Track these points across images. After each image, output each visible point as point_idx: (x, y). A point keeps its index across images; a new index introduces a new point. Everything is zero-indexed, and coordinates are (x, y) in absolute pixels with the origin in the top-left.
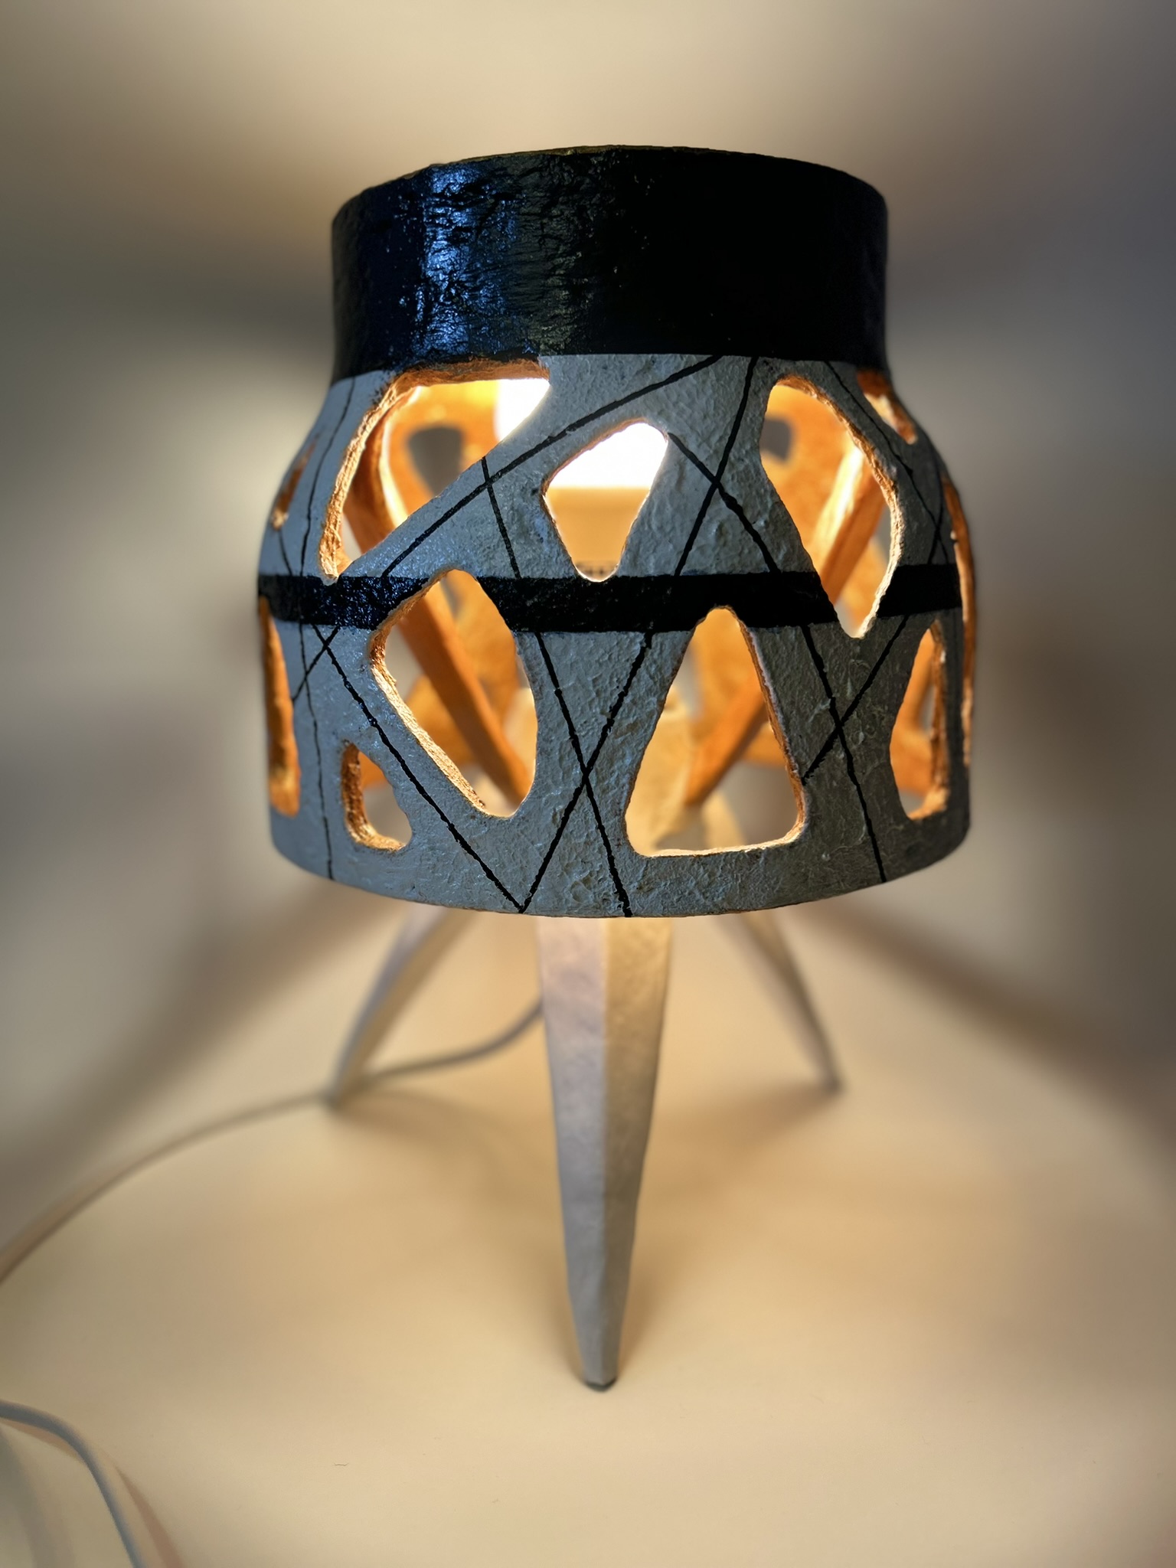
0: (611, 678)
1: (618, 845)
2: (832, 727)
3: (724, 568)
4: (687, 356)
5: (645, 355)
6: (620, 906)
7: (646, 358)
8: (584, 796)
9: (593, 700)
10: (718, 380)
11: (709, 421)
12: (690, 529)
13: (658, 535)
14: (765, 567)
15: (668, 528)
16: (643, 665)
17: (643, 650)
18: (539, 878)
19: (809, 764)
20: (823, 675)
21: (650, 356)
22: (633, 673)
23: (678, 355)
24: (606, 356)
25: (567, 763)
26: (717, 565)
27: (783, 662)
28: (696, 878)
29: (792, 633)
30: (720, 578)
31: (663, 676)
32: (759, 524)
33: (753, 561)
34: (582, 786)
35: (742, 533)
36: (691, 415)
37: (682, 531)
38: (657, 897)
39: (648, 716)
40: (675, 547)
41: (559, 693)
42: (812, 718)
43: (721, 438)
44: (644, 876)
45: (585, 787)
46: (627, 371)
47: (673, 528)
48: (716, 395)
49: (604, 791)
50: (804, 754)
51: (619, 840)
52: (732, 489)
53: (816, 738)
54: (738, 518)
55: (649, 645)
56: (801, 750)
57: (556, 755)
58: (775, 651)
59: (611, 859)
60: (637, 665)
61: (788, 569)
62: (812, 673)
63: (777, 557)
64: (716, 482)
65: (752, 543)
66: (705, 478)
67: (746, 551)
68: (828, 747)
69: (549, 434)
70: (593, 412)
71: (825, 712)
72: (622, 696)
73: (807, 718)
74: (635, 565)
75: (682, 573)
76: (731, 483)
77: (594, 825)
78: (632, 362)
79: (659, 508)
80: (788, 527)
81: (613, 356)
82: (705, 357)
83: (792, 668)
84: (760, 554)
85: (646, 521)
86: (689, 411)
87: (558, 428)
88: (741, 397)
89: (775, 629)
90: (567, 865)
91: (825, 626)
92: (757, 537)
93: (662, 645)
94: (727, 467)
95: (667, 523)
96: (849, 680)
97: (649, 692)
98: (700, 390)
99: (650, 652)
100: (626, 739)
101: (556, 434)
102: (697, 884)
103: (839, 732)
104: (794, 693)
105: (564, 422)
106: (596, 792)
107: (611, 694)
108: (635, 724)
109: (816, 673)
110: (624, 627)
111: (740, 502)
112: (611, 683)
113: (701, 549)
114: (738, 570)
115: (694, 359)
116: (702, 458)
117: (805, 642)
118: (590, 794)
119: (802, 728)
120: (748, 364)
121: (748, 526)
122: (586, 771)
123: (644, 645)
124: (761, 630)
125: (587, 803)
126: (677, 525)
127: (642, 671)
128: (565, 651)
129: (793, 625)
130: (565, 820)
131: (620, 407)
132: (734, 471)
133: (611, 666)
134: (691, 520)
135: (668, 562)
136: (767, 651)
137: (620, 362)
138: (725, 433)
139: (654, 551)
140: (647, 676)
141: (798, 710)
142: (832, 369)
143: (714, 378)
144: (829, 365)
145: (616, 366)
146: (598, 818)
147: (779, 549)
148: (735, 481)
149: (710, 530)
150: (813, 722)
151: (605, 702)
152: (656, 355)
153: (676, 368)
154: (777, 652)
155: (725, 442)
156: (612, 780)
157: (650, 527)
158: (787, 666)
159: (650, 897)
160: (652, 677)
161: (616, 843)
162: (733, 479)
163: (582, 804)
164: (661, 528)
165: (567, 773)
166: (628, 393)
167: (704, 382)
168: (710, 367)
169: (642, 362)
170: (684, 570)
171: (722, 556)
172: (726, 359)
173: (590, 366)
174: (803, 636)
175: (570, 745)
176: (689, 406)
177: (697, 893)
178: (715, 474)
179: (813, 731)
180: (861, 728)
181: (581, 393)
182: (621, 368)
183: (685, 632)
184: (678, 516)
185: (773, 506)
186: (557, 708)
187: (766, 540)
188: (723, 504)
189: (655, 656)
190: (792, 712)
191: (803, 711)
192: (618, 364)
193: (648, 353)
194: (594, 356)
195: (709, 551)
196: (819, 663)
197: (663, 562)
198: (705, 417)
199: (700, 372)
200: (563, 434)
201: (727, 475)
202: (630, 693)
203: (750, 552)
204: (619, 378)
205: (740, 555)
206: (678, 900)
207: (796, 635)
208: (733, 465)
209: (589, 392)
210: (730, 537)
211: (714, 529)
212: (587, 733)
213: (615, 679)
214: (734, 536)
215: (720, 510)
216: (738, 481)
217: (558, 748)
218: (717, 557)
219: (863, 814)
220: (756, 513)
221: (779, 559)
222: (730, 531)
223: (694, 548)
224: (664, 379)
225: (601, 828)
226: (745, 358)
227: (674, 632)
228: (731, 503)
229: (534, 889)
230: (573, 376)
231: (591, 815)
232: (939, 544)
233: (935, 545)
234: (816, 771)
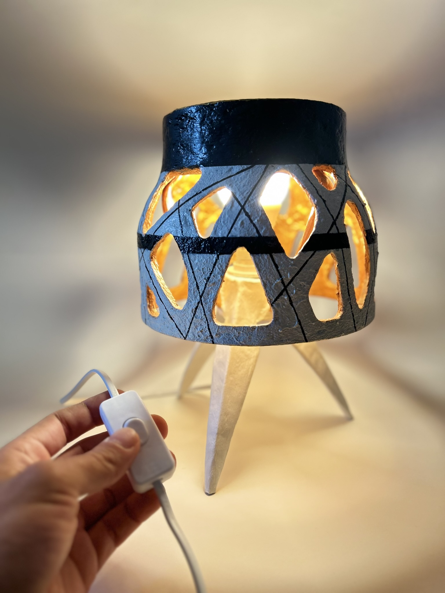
0: (207, 268)
1: (210, 321)
2: (283, 288)
3: (242, 235)
4: (243, 166)
5: (230, 166)
6: (211, 340)
7: (229, 167)
8: (200, 304)
9: (202, 275)
10: (252, 173)
11: (245, 187)
12: (233, 223)
13: (223, 224)
14: (257, 235)
15: (226, 222)
16: (216, 265)
17: (216, 260)
18: (189, 329)
19: (274, 300)
20: (278, 271)
21: (231, 166)
22: (214, 267)
23: (240, 166)
24: (218, 167)
25: (196, 294)
26: (240, 234)
27: (262, 266)
28: (234, 334)
29: (266, 256)
30: (241, 238)
31: (223, 269)
32: (255, 221)
33: (254, 233)
34: (200, 301)
35: (249, 224)
36: (239, 185)
37: (230, 223)
38: (222, 338)
39: (218, 281)
40: (227, 228)
41: (193, 272)
42: (274, 284)
44: (217, 331)
45: (200, 302)
46: (223, 172)
47: (227, 222)
48: (250, 179)
49: (206, 304)
50: (271, 296)
51: (210, 319)
52: (248, 210)
53: (276, 291)
54: (248, 219)
55: (218, 259)
56: (270, 295)
57: (192, 292)
58: (260, 262)
59: (208, 325)
60: (215, 265)
61: (265, 236)
62: (274, 270)
63: (261, 231)
64: (243, 208)
65: (253, 227)
66: (239, 206)
67: (250, 230)
68: (281, 294)
69: (196, 192)
70: (210, 185)
71: (279, 283)
72: (211, 274)
73: (273, 284)
74: (215, 233)
75: (229, 237)
76: (247, 207)
78: (225, 168)
79: (224, 216)
80: (266, 222)
81: (220, 167)
82: (249, 166)
83: (266, 268)
84: (255, 231)
85: (220, 219)
86: (239, 184)
87: (199, 190)
88: (259, 179)
89: (260, 255)
90: (196, 326)
91: (279, 254)
92: (254, 225)
93: (222, 259)
94: (247, 202)
95: (226, 221)
96: (289, 272)
97: (218, 273)
98: (245, 177)
99: (218, 261)
100: (212, 288)
101: (199, 192)
102: (234, 335)
103: (285, 289)
104: (267, 276)
105: (201, 188)
106: (204, 304)
107: (208, 274)
108: (214, 283)
109: (275, 269)
110: (212, 253)
111: (250, 214)
112: (207, 270)
113: (235, 229)
114: (247, 235)
115: (245, 167)
116: (239, 200)
117: (271, 259)
118: (202, 304)
119: (271, 287)
120: (264, 167)
121: (251, 221)
122: (201, 297)
123: (217, 258)
124: (255, 255)
125: (201, 307)
126: (229, 221)
127: (216, 266)
128: (195, 260)
129: (266, 253)
130: (195, 312)
131: (218, 184)
132: (249, 204)
133: (207, 265)
134: (233, 220)
135: (225, 233)
136: (257, 262)
137: (222, 169)
138: (249, 191)
139: (221, 229)
140: (218, 268)
141: (269, 282)
142: (299, 166)
143: (251, 173)
144: (298, 165)
145: (220, 170)
146: (204, 312)
147: (262, 229)
148: (249, 207)
149: (239, 223)
150: (274, 286)
151: (206, 276)
152: (233, 166)
153: (239, 170)
154: (261, 262)
155: (248, 194)
156: (208, 300)
157: (221, 222)
158: (264, 267)
159: (220, 338)
160: (219, 269)
162: (248, 206)
163: (200, 307)
164: (224, 222)
165: (196, 297)
166: (222, 179)
167: (247, 174)
168: (250, 169)
169: (228, 168)
170: (230, 235)
171: (242, 231)
172: (257, 166)
173: (212, 170)
174: (270, 257)
175: (196, 288)
176: (240, 182)
177: (234, 338)
178: (243, 205)
179: (275, 289)
180: (294, 289)
181: (208, 179)
182: (222, 171)
183: (229, 255)
184: (229, 218)
185: (261, 215)
186: (193, 277)
187: (257, 226)
188: (244, 214)
189: (220, 262)
190: (267, 282)
191: (271, 282)
192: (221, 169)
193: (231, 165)
194: (214, 167)
195: (238, 230)
196: (277, 266)
197: (223, 233)
198: (244, 186)
199: (247, 171)
200: (201, 192)
201: (247, 205)
202: (213, 273)
203: (252, 230)
204: (220, 174)
205: (248, 231)
206: (228, 340)
207: (267, 257)
208: (250, 202)
209: (210, 179)
210: (245, 225)
212: (201, 285)
213: (208, 269)
214: (246, 225)
215: (243, 216)
216: (250, 207)
217: (193, 289)
218: (240, 231)
219: (296, 317)
220: (255, 217)
221: (262, 232)
222: (245, 223)
223: (233, 228)
224: (235, 174)
225: (205, 315)
226: (264, 165)
227: (226, 255)
228: (247, 214)
229: (188, 332)
230: (207, 174)
231: (202, 311)
232: (334, 226)
233: (332, 226)
234: (276, 302)
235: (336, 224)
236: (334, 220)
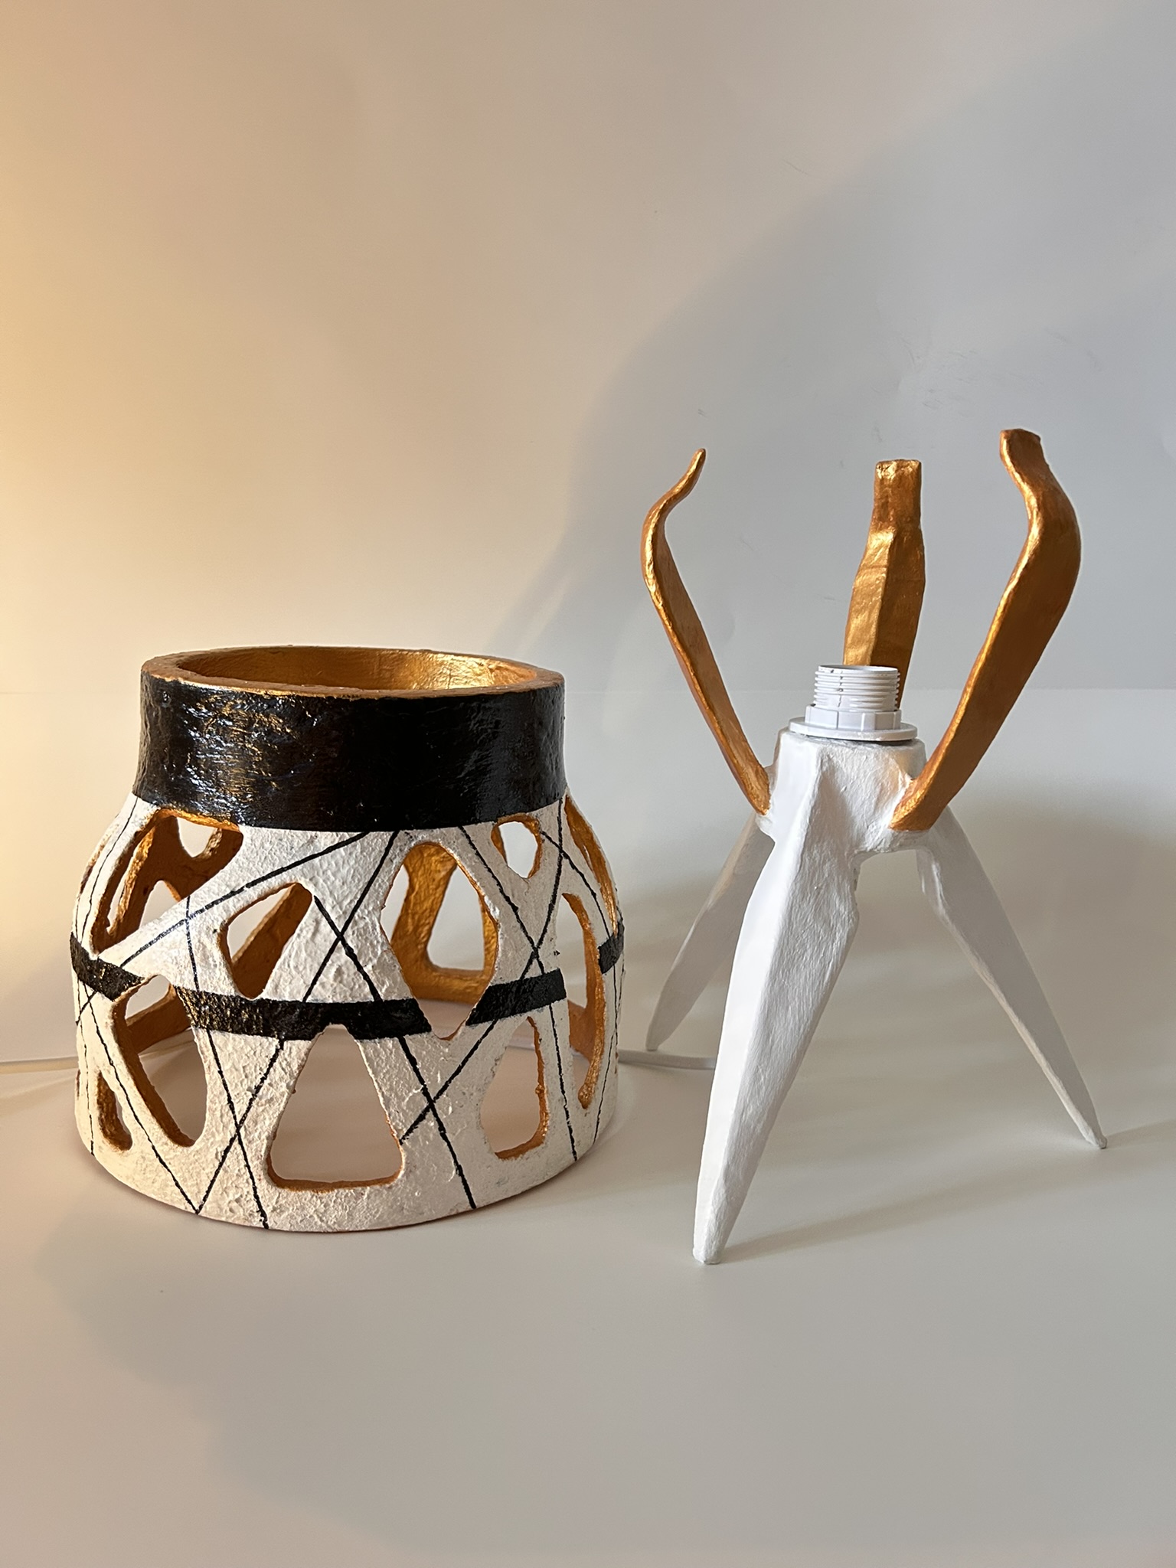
0: (256, 1067)
1: (260, 1180)
2: (426, 1105)
3: (339, 999)
4: (341, 833)
5: (310, 832)
6: (261, 1220)
7: (310, 833)
8: (236, 1143)
9: (243, 1080)
10: (362, 852)
11: (345, 887)
12: (317, 971)
13: (294, 972)
14: (371, 998)
15: (301, 968)
16: (277, 1060)
17: (277, 1051)
18: (208, 1192)
19: (405, 1131)
20: (416, 1070)
21: (314, 833)
22: (271, 1065)
23: (334, 833)
24: (282, 831)
25: (225, 1119)
26: (333, 996)
27: (383, 1062)
28: (315, 1206)
29: (390, 1043)
30: (335, 1005)
31: (292, 1069)
32: (368, 969)
33: (365, 995)
34: (235, 1136)
35: (355, 974)
36: (333, 882)
37: (311, 970)
38: (287, 1218)
39: (281, 1095)
40: (304, 983)
41: (220, 1072)
42: (407, 1099)
43: (351, 901)
44: (277, 1203)
45: (237, 1138)
46: (295, 844)
47: (305, 968)
48: (357, 865)
49: (250, 1142)
50: (401, 1124)
51: (260, 1176)
52: (352, 941)
53: (411, 1113)
54: (353, 963)
55: (282, 1048)
56: (398, 1121)
57: (218, 1114)
58: (376, 1055)
59: (255, 1189)
60: (273, 1060)
61: (389, 999)
62: (407, 1069)
63: (381, 990)
64: (340, 937)
65: (362, 980)
66: (333, 932)
67: (357, 987)
68: (421, 1118)
69: (232, 889)
70: (264, 875)
71: (418, 1094)
72: (263, 1080)
73: (404, 1099)
74: (276, 991)
75: (307, 1001)
76: (351, 937)
77: (243, 1163)
78: (299, 837)
79: (297, 952)
80: (393, 968)
81: (288, 831)
82: (356, 834)
83: (390, 1067)
84: (367, 989)
85: (287, 960)
86: (332, 878)
87: (239, 885)
88: (376, 866)
89: (377, 1040)
90: (226, 1188)
91: (418, 1036)
92: (366, 977)
93: (290, 1049)
94: (351, 924)
95: (301, 964)
96: (439, 1072)
97: (281, 1079)
98: (346, 861)
99: (282, 1052)
100: (265, 1108)
101: (237, 889)
102: (316, 1211)
103: (431, 1106)
104: (392, 1083)
105: (244, 880)
106: (244, 1142)
107: (256, 1078)
108: (272, 1099)
109: (410, 1068)
110: (267, 1034)
111: (356, 952)
112: (255, 1071)
113: (323, 985)
114: (350, 1000)
115: (347, 836)
116: (333, 917)
117: (401, 1048)
118: (241, 1143)
119: (399, 1106)
120: (389, 837)
121: (360, 968)
122: (238, 1127)
123: (279, 1047)
124: (365, 1041)
125: (239, 1148)
126: (308, 966)
127: (276, 1064)
128: (226, 1044)
129: (391, 1036)
130: (224, 1158)
131: (284, 873)
132: (356, 928)
133: (255, 1059)
134: (318, 964)
135: (299, 992)
136: (370, 1055)
137: (292, 836)
138: (355, 898)
139: (290, 983)
140: (280, 1069)
141: (396, 1094)
142: (465, 831)
143: (359, 851)
144: (462, 829)
145: (288, 839)
146: (246, 1160)
147: (383, 984)
148: (355, 935)
149: (330, 971)
150: (408, 1102)
151: (252, 1082)
152: (318, 833)
153: (332, 842)
154: (378, 1056)
155: (353, 905)
156: (256, 1134)
157: (289, 966)
158: (386, 1065)
159: (282, 1217)
160: (283, 1069)
161: (258, 1177)
162: (353, 933)
163: (235, 1148)
164: (296, 968)
165: (225, 1127)
166: (293, 862)
167: (351, 854)
168: (358, 841)
169: (307, 836)
170: (309, 999)
171: (338, 990)
172: (372, 834)
173: (270, 837)
174: (399, 1044)
175: (228, 1107)
176: (334, 874)
177: (315, 1216)
178: (340, 930)
179: (408, 1108)
180: (450, 1103)
181: (260, 858)
182: (292, 841)
183: (307, 1041)
184: (309, 959)
185: (382, 953)
186: (220, 1082)
187: (372, 978)
188: (343, 951)
189: (286, 1056)
190: (391, 1095)
191: (400, 1094)
192: (290, 837)
193: (313, 830)
194: (274, 830)
195: (328, 986)
196: (413, 1062)
197: (295, 992)
198: (343, 884)
199: (350, 845)
200: (241, 890)
201: (349, 931)
202: (268, 1078)
203: (360, 986)
204: (289, 848)
205: (352, 989)
206: (301, 1221)
207: (393, 1044)
208: (356, 923)
209: (265, 858)
210: (345, 976)
211: (334, 970)
212: (239, 1101)
213: (258, 1068)
214: (348, 976)
215: (341, 955)
216: (357, 936)
217: (219, 1108)
218: (334, 991)
219: (453, 1162)
220: (367, 960)
221: (382, 993)
222: (346, 972)
223: (318, 983)
224: (322, 850)
225: (248, 1166)
226: (388, 833)
227: (299, 1041)
228: (350, 952)
229: (205, 1199)
230: (258, 844)
231: (242, 1157)
232: (535, 961)
233: (530, 962)
234: (411, 1134)
235: (538, 957)
236: (534, 948)
